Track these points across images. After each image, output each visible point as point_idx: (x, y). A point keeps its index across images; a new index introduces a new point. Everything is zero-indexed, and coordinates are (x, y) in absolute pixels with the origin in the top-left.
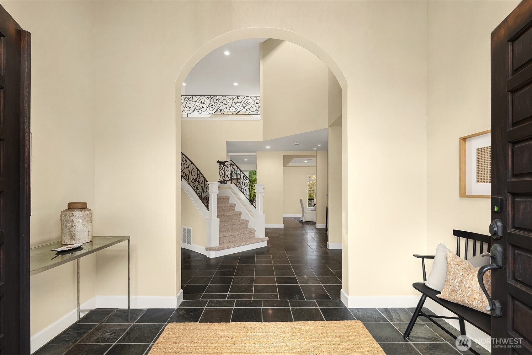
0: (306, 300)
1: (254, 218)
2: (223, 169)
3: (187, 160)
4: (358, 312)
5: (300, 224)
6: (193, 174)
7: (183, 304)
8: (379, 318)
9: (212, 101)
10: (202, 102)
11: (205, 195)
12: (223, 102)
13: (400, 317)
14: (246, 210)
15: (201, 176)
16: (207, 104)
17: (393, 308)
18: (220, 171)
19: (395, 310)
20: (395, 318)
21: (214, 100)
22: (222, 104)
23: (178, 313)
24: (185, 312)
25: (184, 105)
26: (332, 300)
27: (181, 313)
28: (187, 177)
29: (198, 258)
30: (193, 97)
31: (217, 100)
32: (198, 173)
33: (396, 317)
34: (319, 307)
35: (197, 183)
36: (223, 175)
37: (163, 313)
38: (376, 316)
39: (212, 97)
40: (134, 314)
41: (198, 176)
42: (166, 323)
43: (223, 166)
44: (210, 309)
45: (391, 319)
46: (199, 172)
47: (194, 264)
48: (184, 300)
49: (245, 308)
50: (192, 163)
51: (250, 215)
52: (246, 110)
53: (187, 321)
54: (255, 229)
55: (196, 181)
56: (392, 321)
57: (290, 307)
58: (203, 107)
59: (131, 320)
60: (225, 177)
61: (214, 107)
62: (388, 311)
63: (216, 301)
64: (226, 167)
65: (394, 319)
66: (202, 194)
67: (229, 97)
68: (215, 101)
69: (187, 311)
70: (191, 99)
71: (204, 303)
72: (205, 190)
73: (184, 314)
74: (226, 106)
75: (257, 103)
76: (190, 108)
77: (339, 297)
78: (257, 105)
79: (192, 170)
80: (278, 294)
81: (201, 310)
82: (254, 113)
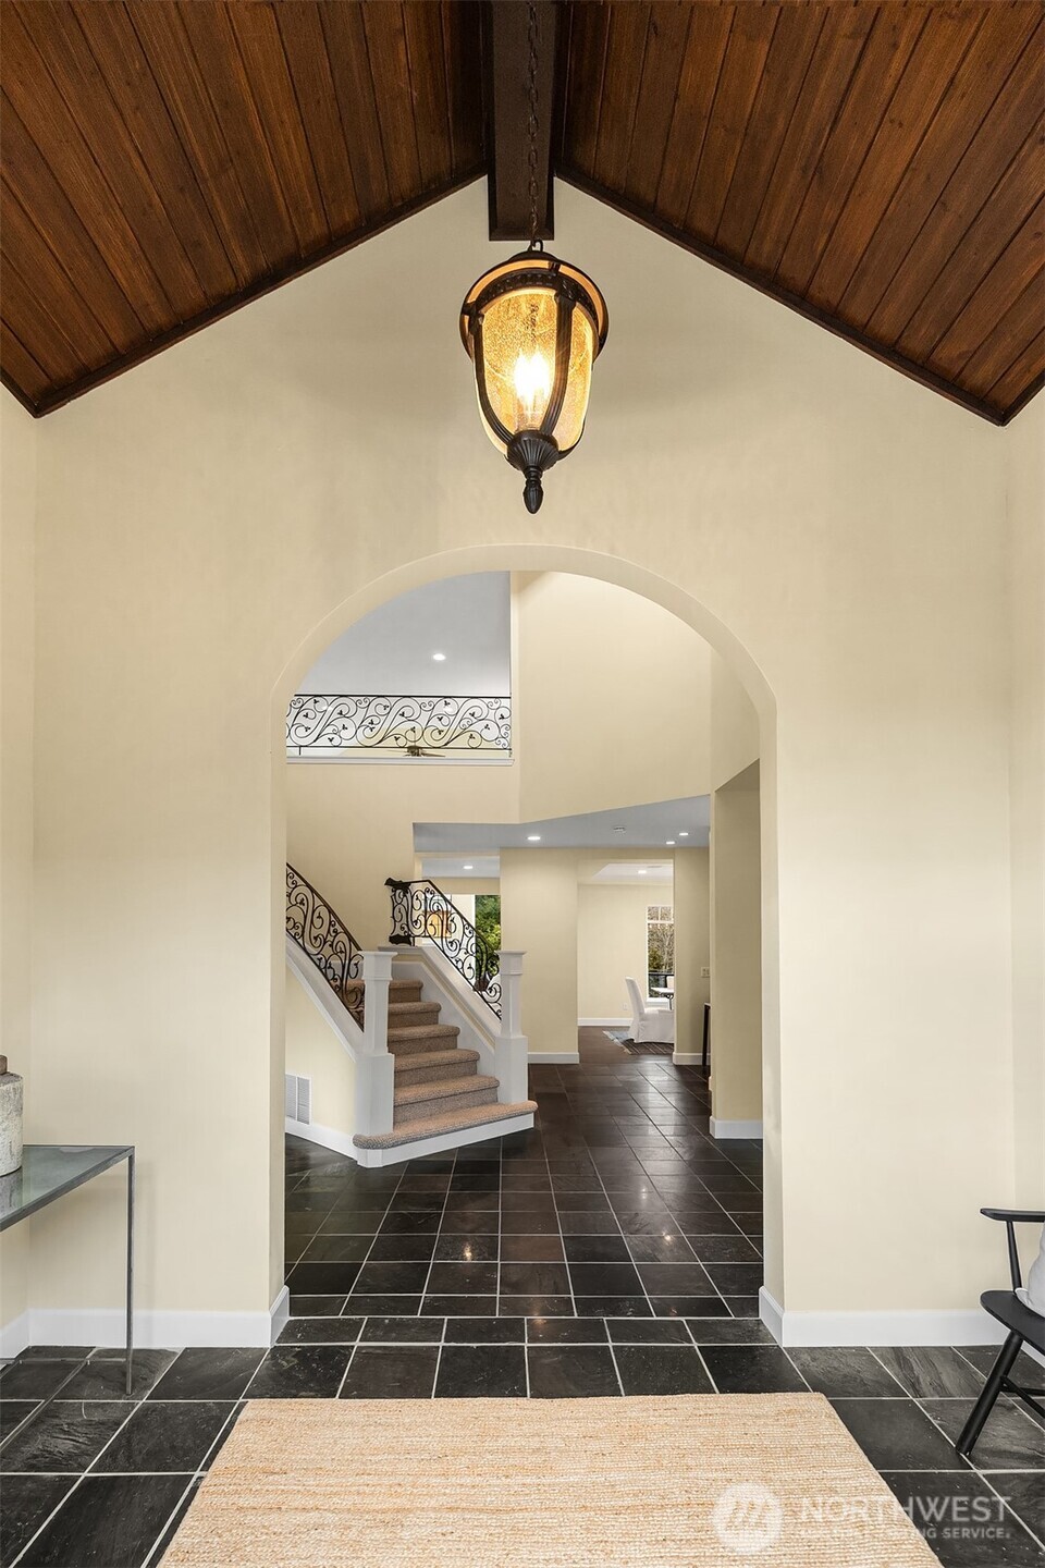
0: (655, 1318)
1: (494, 1045)
2: (405, 902)
3: (300, 882)
4: (814, 1360)
5: (627, 1050)
6: (317, 922)
7: (290, 1331)
8: (877, 1382)
9: (371, 711)
10: (341, 713)
11: (351, 983)
12: (403, 715)
13: (940, 1378)
14: (470, 1022)
15: (340, 929)
16: (358, 719)
17: (919, 1347)
18: (394, 908)
19: (925, 1353)
20: (925, 1381)
21: (377, 707)
22: (399, 719)
23: (276, 1364)
24: (296, 1361)
25: (290, 721)
26: (733, 1318)
27: (284, 1363)
28: (300, 931)
29: (329, 1169)
30: (317, 699)
31: (385, 707)
32: (330, 922)
33: (928, 1379)
34: (695, 1345)
35: (327, 951)
36: (404, 921)
37: (229, 1362)
38: (867, 1376)
39: (371, 698)
40: (144, 1366)
41: (332, 929)
42: (241, 1400)
43: (404, 896)
44: (370, 1350)
45: (913, 1385)
46: (333, 919)
47: (319, 1190)
48: (293, 1318)
49: (475, 1345)
50: (313, 891)
51: (482, 1037)
52: (471, 737)
53: (303, 1394)
54: (497, 1078)
55: (325, 943)
56: (918, 1394)
57: (610, 1344)
58: (344, 728)
59: (133, 1388)
60: (408, 925)
61: (378, 727)
62: (904, 1358)
63: (387, 1321)
64: (412, 898)
65: (923, 1385)
66: (342, 981)
67: (420, 700)
68: (381, 710)
69: (302, 1355)
70: (310, 704)
71: (350, 1330)
72: (353, 974)
73: (292, 1368)
74: (413, 724)
75: (502, 717)
76: (307, 729)
77: (753, 1305)
78: (501, 723)
79: (313, 912)
80: (572, 1296)
81: (345, 1355)
82: (493, 745)
